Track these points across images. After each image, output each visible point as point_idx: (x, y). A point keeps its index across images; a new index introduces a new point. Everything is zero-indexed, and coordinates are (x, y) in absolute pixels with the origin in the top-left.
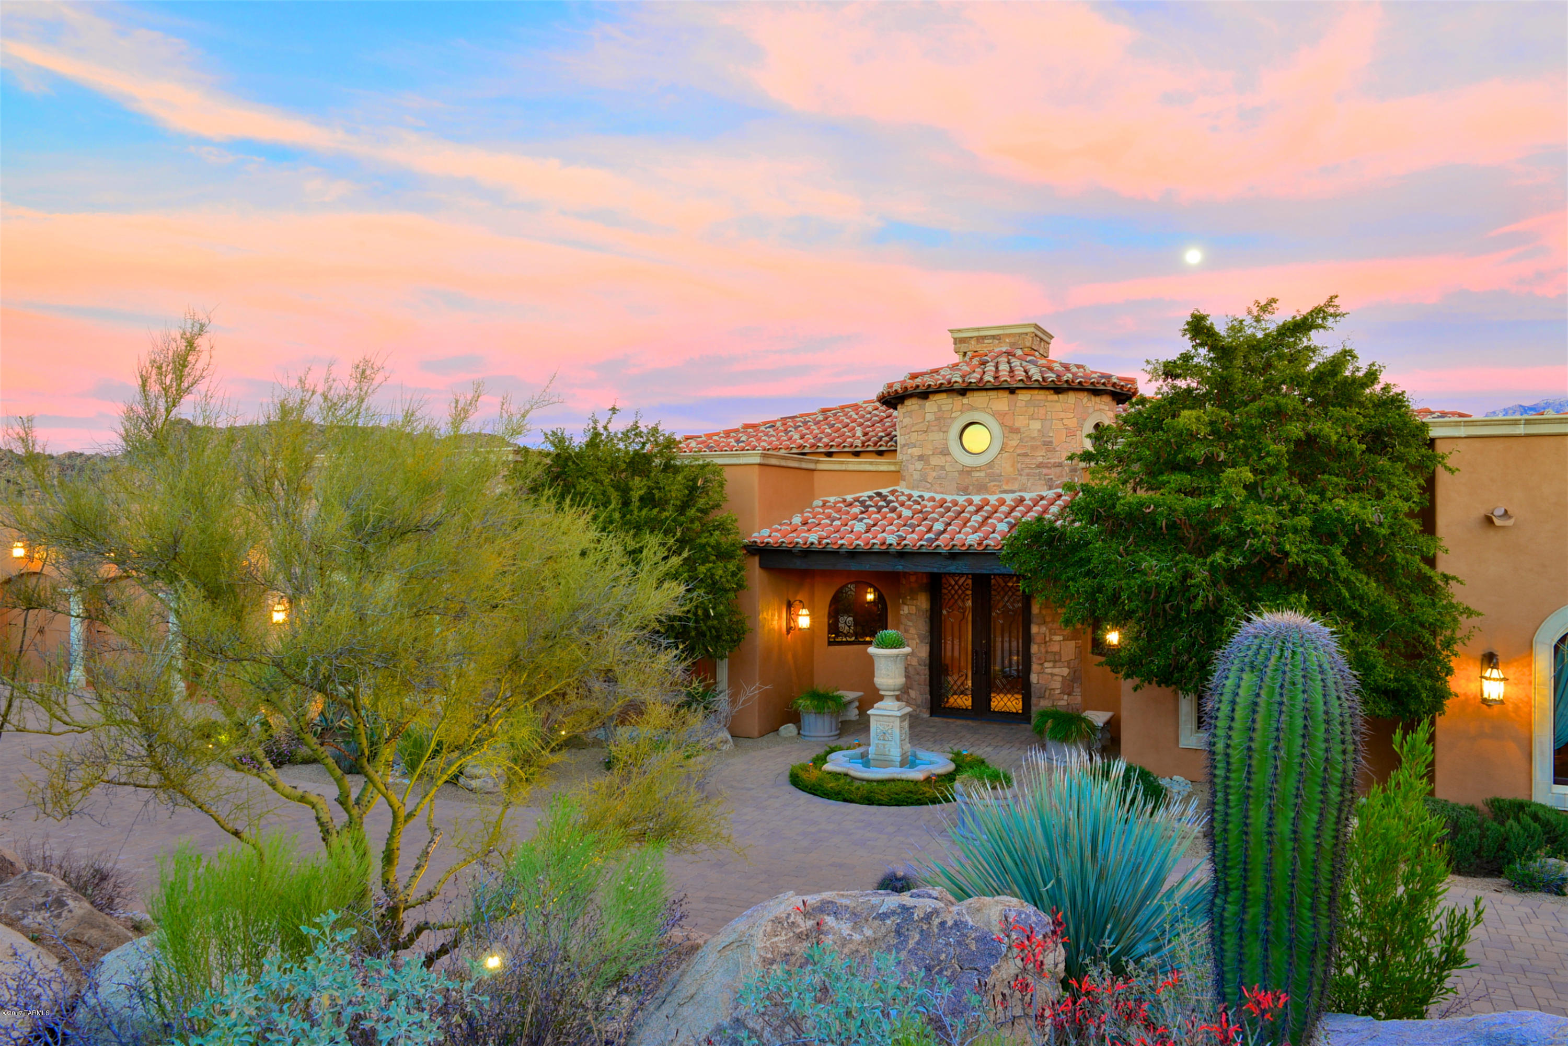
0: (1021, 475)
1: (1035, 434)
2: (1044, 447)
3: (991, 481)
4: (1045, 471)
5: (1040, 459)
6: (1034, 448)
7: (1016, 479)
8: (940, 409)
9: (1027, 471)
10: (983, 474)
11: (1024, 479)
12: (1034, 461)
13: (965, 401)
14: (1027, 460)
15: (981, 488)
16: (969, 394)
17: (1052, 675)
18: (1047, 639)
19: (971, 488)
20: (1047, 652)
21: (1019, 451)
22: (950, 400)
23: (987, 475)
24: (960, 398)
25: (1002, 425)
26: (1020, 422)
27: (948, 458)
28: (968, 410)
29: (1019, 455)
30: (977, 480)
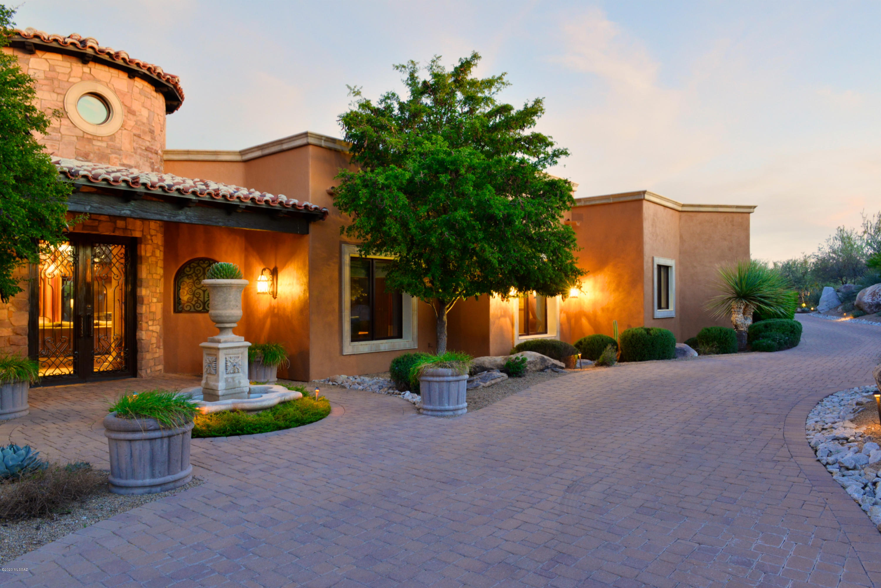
0: (136, 153)
1: (145, 121)
2: (150, 134)
3: (113, 153)
4: (150, 155)
5: (148, 144)
6: (144, 132)
7: (132, 156)
9: (139, 151)
10: (104, 145)
11: (138, 157)
12: (144, 144)
13: (86, 69)
14: (140, 141)
15: (103, 157)
16: (91, 65)
17: (153, 331)
18: (150, 301)
19: (92, 155)
20: (150, 312)
21: (135, 132)
22: (68, 64)
23: (108, 146)
24: (80, 65)
25: (123, 104)
26: (136, 106)
27: (65, 122)
28: (89, 79)
29: (135, 135)
30: (99, 149)
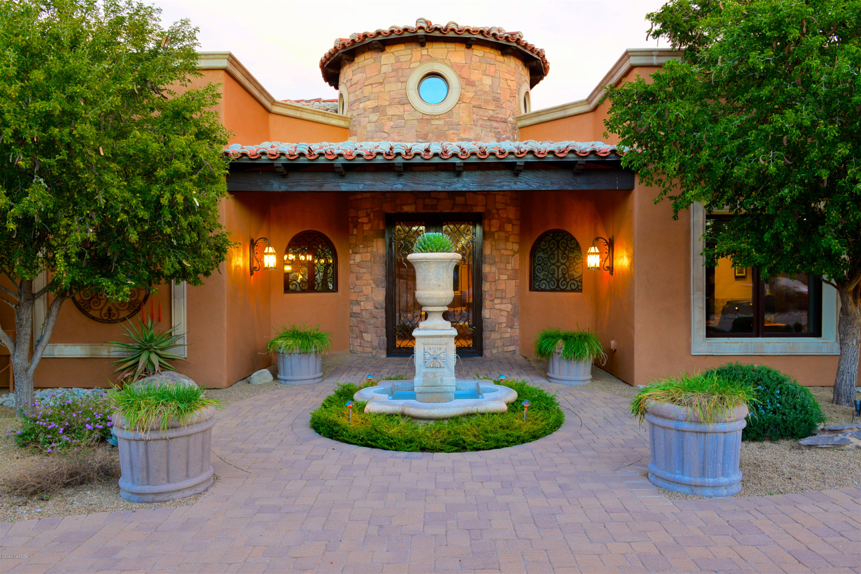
0: (476, 125)
1: (487, 89)
2: (494, 102)
3: (449, 129)
4: (495, 124)
5: (491, 113)
6: (486, 102)
7: (472, 129)
8: (397, 60)
9: (480, 122)
10: (442, 122)
11: (478, 129)
12: (487, 114)
13: (424, 52)
14: (481, 112)
15: (441, 135)
16: (428, 45)
17: (501, 310)
18: (497, 278)
19: (430, 135)
20: (496, 290)
21: (474, 103)
22: (409, 52)
23: (446, 123)
24: (419, 49)
25: (460, 76)
26: (475, 76)
27: (407, 107)
28: (427, 61)
29: (474, 107)
30: (437, 128)
